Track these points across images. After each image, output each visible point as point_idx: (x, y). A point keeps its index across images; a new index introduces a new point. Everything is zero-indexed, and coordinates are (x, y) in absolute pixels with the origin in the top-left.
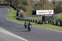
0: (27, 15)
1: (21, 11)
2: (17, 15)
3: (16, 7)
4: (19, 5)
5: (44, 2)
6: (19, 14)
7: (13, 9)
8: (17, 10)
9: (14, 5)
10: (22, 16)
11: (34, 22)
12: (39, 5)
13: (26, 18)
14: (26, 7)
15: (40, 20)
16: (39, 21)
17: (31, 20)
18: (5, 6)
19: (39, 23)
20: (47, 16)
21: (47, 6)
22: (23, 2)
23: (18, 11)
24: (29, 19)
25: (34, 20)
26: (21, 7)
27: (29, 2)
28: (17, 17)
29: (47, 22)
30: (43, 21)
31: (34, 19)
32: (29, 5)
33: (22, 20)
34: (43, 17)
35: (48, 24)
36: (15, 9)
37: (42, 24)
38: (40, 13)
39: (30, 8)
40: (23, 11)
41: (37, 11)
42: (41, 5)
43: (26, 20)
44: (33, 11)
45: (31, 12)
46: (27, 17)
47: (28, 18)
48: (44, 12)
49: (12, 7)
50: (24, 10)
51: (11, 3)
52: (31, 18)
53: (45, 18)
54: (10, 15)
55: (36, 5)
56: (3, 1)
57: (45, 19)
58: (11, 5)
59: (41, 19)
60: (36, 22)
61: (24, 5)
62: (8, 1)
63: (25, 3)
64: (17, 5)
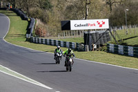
0: (49, 31)
1: (37, 23)
2: (29, 31)
3: (26, 14)
4: (31, 10)
5: (88, 2)
6: (33, 29)
7: (19, 18)
8: (26, 19)
9: (20, 9)
10: (38, 33)
11: (65, 46)
12: (75, 9)
13: (48, 39)
14: (48, 12)
15: (79, 42)
16: (77, 44)
17: (59, 42)
20: (94, 32)
21: (94, 10)
22: (40, 3)
23: (30, 22)
24: (55, 41)
25: (65, 43)
26: (37, 12)
27: (54, 3)
28: (29, 36)
29: (95, 47)
30: (85, 44)
31: (65, 40)
32: (55, 9)
33: (39, 43)
34: (85, 35)
35: (96, 51)
36: (23, 18)
37: (84, 50)
38: (78, 26)
39: (56, 16)
40: (41, 23)
41: (72, 21)
42: (80, 8)
43: (48, 41)
44: (62, 22)
45: (59, 25)
46: (50, 36)
47: (53, 39)
48: (87, 25)
49: (15, 14)
50: (43, 20)
51: (14, 5)
52: (58, 38)
53: (90, 36)
54: (13, 32)
55: (70, 8)
57: (90, 39)
58: (13, 10)
59: (80, 39)
60: (71, 47)
61: (44, 8)
63: (46, 4)
64: (28, 8)
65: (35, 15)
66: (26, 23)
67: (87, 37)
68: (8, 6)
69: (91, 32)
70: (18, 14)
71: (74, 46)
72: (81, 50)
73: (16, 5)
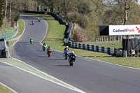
0: (87, 36)
1: (75, 27)
3: (64, 18)
4: (69, 14)
5: (127, 7)
6: (71, 34)
7: (57, 22)
9: (58, 14)
10: (76, 38)
11: (103, 51)
12: (114, 14)
13: (86, 44)
14: (86, 17)
15: (117, 47)
16: (115, 49)
17: (97, 47)
18: (38, 15)
19: (114, 55)
20: (133, 38)
21: (133, 16)
22: (78, 7)
23: (67, 27)
24: (93, 46)
25: (103, 48)
26: (75, 17)
27: (92, 7)
28: (66, 41)
29: (134, 53)
30: (123, 49)
31: (103, 46)
32: (93, 13)
33: (76, 48)
34: (124, 40)
35: (134, 57)
36: (61, 23)
37: (122, 56)
38: (116, 31)
39: (95, 21)
40: (79, 28)
41: (110, 26)
42: (119, 13)
43: (86, 46)
44: (100, 27)
45: (97, 30)
46: (88, 41)
47: (91, 44)
48: (126, 30)
49: (53, 18)
50: (81, 25)
51: (52, 9)
52: (96, 44)
53: (129, 42)
54: (50, 36)
55: (108, 13)
56: (35, 5)
57: (129, 45)
58: (51, 14)
59: (119, 45)
60: (109, 53)
61: (82, 12)
62: (46, 4)
63: (84, 9)
64: (66, 13)
65: (73, 19)
66: (63, 27)
67: (126, 42)
68: (46, 10)
69: (130, 38)
70: (56, 19)
71: (112, 51)
72: (119, 56)
73: (54, 9)
